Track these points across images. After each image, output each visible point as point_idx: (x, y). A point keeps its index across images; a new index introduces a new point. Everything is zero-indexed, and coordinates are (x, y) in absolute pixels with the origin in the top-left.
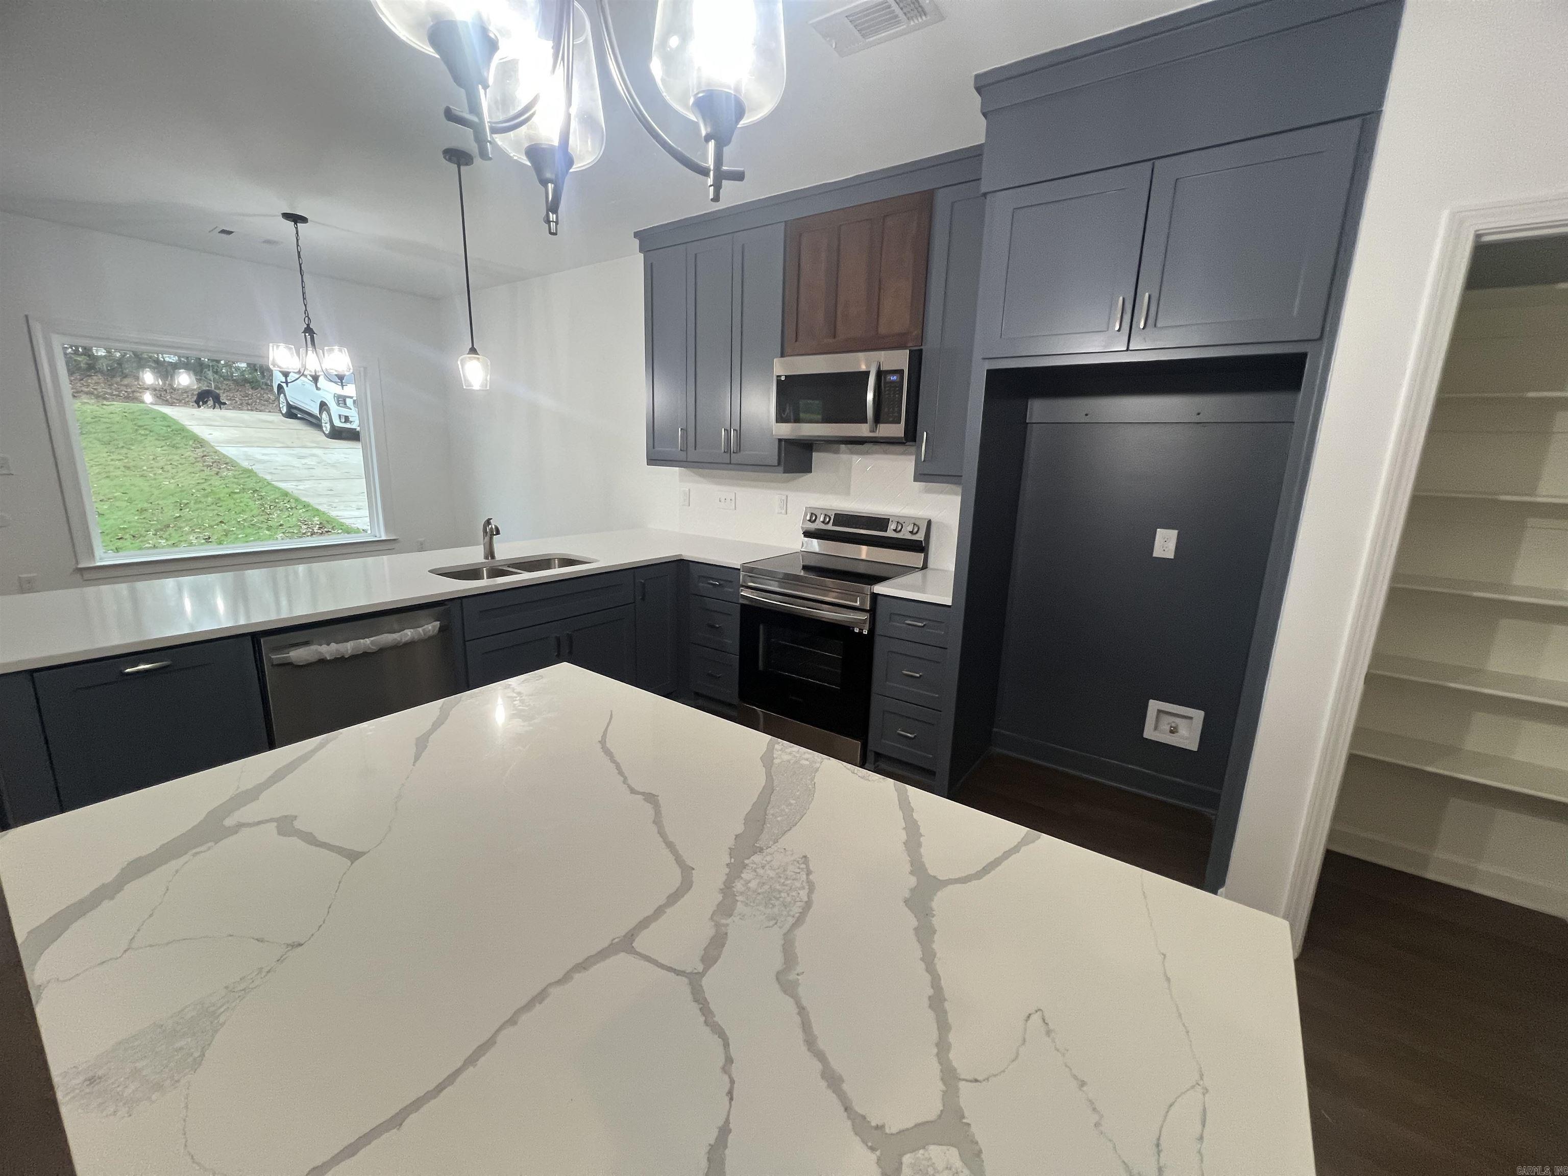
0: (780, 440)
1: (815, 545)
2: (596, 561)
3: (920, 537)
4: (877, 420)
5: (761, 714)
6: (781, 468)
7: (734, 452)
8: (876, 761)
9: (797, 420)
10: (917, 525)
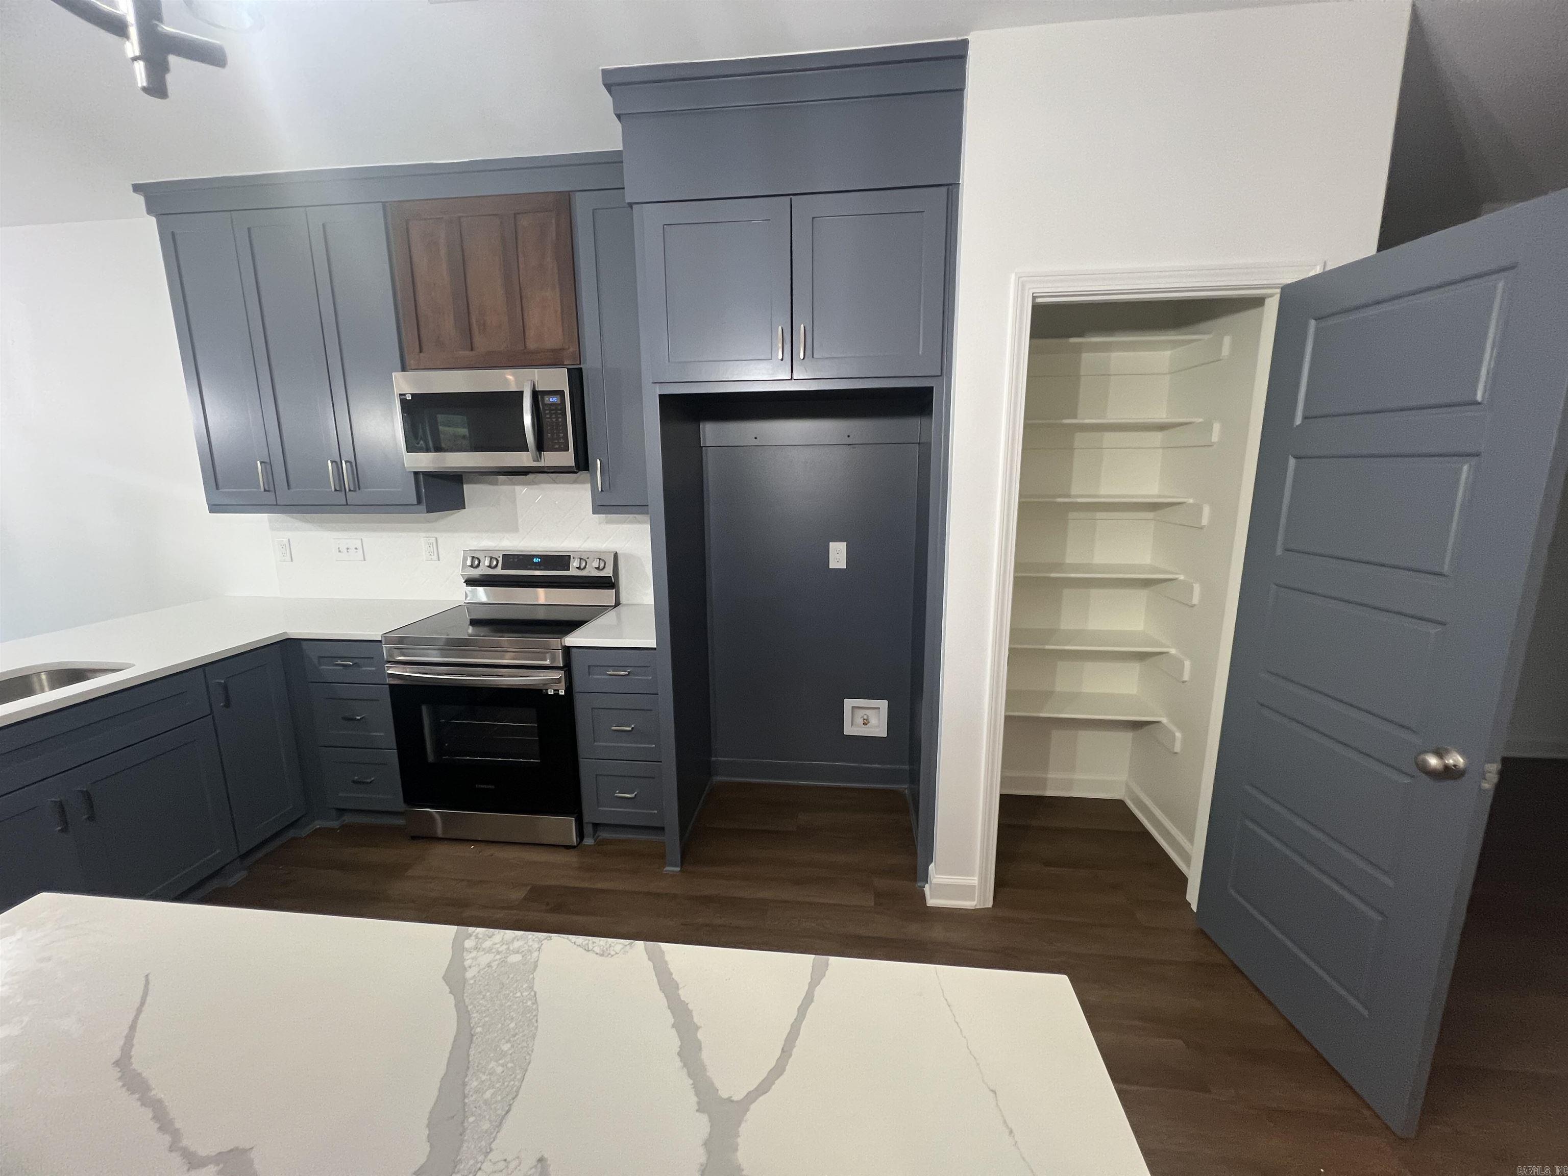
0: (416, 473)
1: (481, 594)
2: (130, 666)
3: (608, 572)
4: (541, 447)
5: (437, 817)
6: (423, 507)
7: (350, 490)
8: (595, 831)
9: (438, 449)
10: (603, 560)
